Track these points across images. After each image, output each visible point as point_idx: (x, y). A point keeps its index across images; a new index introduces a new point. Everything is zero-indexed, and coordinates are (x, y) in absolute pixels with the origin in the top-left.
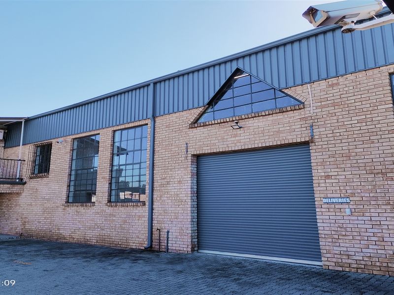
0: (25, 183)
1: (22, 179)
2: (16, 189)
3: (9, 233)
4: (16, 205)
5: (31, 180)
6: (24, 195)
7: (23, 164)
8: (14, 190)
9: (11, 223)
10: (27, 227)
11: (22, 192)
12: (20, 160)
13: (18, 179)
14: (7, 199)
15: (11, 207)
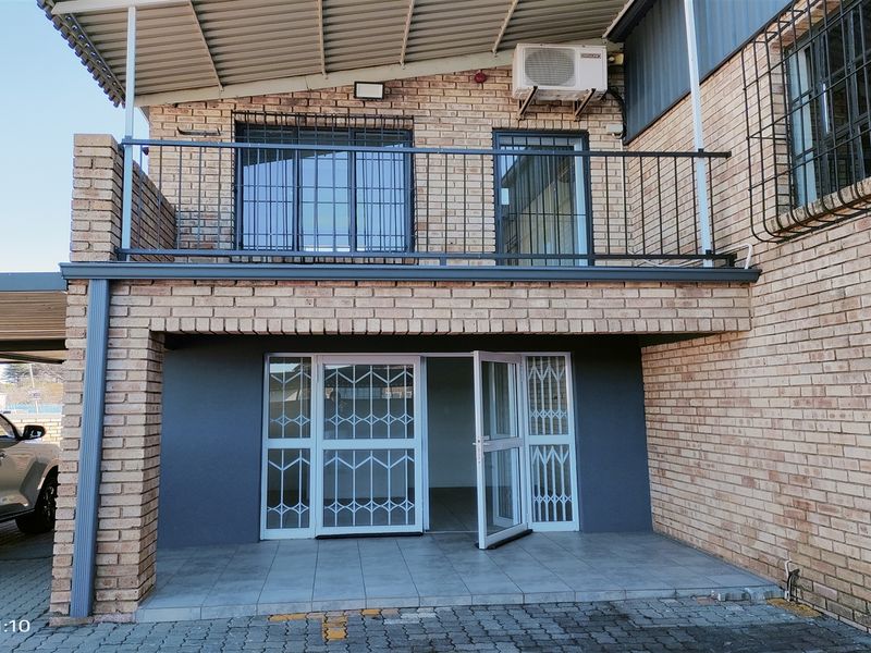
0: (753, 275)
1: (731, 258)
2: (708, 308)
3: (719, 551)
4: (726, 403)
5: (787, 248)
6: (757, 341)
7: (723, 178)
8: (699, 314)
9: (718, 496)
10: (825, 538)
11: (744, 325)
12: (701, 154)
13: (710, 255)
14: (677, 369)
15: (702, 413)
